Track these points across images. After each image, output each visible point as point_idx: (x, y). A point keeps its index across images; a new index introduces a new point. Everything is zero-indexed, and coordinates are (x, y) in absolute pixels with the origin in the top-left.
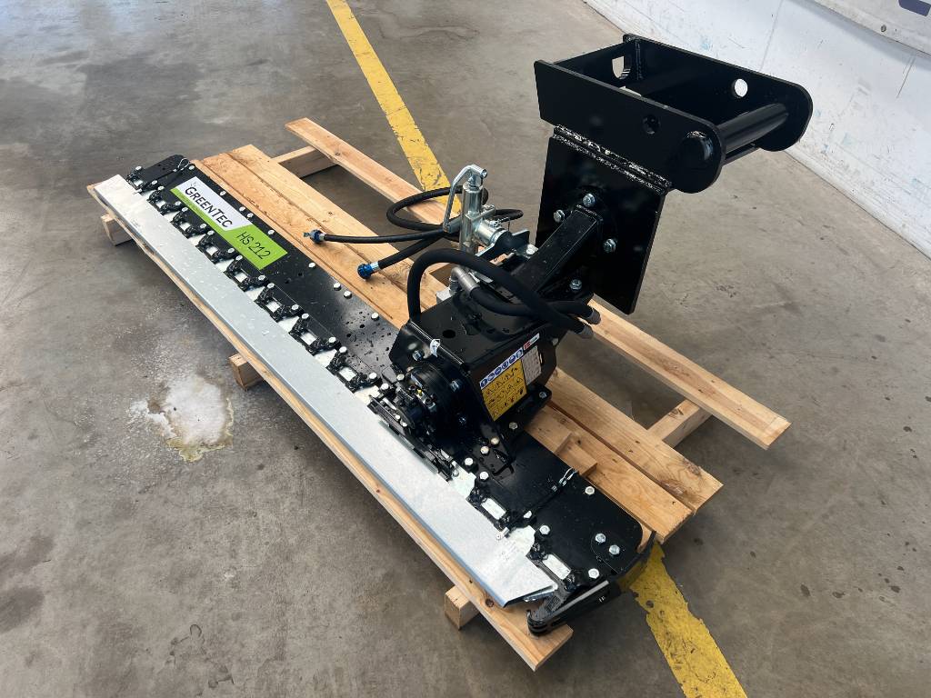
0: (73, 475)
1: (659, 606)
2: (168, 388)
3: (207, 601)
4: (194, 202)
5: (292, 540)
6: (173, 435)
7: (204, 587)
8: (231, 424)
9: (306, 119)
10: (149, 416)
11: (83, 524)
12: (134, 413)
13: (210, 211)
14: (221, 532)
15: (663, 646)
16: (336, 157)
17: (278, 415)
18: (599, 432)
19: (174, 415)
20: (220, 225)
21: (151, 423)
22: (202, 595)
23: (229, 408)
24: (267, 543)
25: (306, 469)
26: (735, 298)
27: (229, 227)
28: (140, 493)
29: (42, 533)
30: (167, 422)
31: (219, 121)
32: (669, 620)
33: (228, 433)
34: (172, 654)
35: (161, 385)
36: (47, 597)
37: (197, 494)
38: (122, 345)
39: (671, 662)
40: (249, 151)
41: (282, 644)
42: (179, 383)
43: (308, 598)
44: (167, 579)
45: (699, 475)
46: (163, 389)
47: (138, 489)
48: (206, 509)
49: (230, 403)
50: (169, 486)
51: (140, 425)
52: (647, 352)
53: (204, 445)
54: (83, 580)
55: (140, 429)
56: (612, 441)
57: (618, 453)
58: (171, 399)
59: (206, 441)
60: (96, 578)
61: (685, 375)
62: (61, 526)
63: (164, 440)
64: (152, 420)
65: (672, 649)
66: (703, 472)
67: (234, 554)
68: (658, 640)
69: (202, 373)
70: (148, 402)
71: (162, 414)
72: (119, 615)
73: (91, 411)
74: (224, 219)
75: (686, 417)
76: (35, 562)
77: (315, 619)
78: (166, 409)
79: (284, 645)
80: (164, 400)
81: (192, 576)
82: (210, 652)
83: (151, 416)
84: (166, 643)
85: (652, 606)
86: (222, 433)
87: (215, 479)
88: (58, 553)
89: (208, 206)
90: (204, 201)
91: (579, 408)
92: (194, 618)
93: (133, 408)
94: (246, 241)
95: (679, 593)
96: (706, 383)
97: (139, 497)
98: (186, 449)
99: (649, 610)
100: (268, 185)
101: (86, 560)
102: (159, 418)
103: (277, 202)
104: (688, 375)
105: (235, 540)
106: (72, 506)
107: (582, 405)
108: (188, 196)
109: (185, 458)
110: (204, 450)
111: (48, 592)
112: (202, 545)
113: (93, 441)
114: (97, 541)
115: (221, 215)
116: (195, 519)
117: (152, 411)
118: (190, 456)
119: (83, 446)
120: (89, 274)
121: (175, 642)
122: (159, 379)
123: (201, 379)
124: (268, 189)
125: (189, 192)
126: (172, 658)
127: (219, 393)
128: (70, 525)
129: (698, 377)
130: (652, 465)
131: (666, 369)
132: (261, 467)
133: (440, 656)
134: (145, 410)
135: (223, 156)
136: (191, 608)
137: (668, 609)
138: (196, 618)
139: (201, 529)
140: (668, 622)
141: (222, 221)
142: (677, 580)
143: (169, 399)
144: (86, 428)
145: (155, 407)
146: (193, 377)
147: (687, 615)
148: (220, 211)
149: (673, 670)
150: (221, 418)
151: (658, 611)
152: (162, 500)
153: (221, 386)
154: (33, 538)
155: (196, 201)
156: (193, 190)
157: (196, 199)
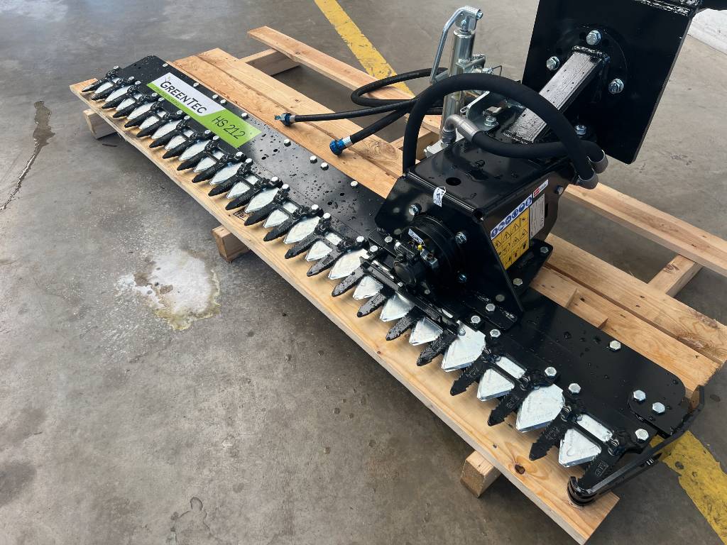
0: (63, 347)
1: (690, 468)
2: (153, 263)
3: (206, 472)
4: (169, 94)
5: (290, 406)
6: (161, 306)
7: (203, 457)
8: (217, 294)
9: (266, 27)
10: (136, 288)
11: (76, 395)
12: (122, 287)
13: (185, 101)
14: (216, 399)
15: (703, 510)
16: (297, 56)
17: (263, 284)
18: (599, 288)
20: (196, 112)
21: (139, 296)
22: (201, 465)
23: (215, 278)
24: (264, 410)
25: (296, 335)
26: (691, 166)
27: (204, 113)
28: (131, 362)
29: (33, 405)
30: (154, 293)
31: (186, 37)
32: (704, 482)
33: (215, 302)
34: (173, 530)
35: (147, 260)
36: (39, 471)
37: (188, 361)
38: (108, 225)
39: (716, 528)
40: (217, 53)
41: (289, 518)
42: (163, 258)
43: (312, 466)
44: (163, 449)
45: (716, 327)
46: (149, 263)
47: (129, 359)
48: (198, 378)
49: (215, 275)
50: (159, 355)
51: (127, 297)
52: (629, 211)
53: (192, 314)
54: (76, 453)
55: (128, 301)
56: (616, 297)
57: (624, 308)
58: (157, 275)
59: (194, 311)
60: (89, 449)
61: (674, 231)
62: (52, 398)
63: (153, 311)
64: (139, 293)
65: (714, 514)
66: (720, 325)
67: (230, 422)
68: (697, 504)
69: (185, 247)
70: (135, 275)
71: (149, 286)
72: (114, 489)
73: (79, 285)
74: (199, 107)
75: (682, 272)
76: (26, 435)
77: (322, 488)
78: (152, 282)
79: (292, 518)
80: (150, 273)
81: (189, 445)
82: (213, 527)
83: (139, 288)
84: (165, 519)
85: (682, 467)
86: (210, 303)
87: (206, 347)
88: (49, 424)
89: (183, 96)
90: (178, 93)
91: (574, 266)
92: (193, 491)
93: (121, 282)
94: (220, 124)
95: (708, 453)
96: (697, 238)
97: (131, 366)
98: (175, 318)
99: (680, 472)
100: (237, 80)
101: (79, 431)
102: (144, 290)
103: (246, 93)
104: (677, 231)
105: (231, 408)
106: (62, 377)
107: (574, 263)
108: (163, 89)
109: (174, 327)
110: (191, 319)
111: (40, 466)
112: (197, 413)
113: (82, 314)
114: (88, 412)
116: (188, 387)
117: (139, 284)
118: (179, 326)
119: (72, 319)
120: (74, 164)
121: (175, 517)
122: (145, 254)
123: (185, 253)
124: (237, 83)
125: (163, 85)
126: (173, 535)
127: (203, 265)
128: (61, 395)
129: (688, 233)
130: (664, 319)
131: (653, 226)
132: (251, 334)
133: (462, 527)
134: (132, 283)
135: (193, 58)
136: (190, 480)
137: (700, 471)
138: (196, 491)
139: (195, 397)
140: (702, 484)
141: (197, 108)
142: (703, 438)
143: (155, 273)
144: (75, 301)
145: (142, 280)
146: (177, 252)
147: (722, 477)
148: (195, 100)
149: (722, 537)
150: (207, 289)
151: (690, 473)
152: (153, 369)
153: (204, 258)
154: (24, 411)
155: (172, 93)
156: (168, 84)
157: (171, 91)
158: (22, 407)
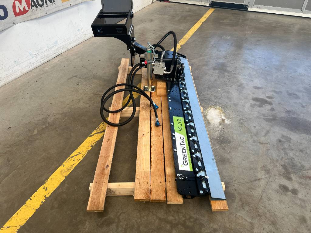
2: (219, 123)
3: (224, 88)
4: (187, 157)
5: (207, 89)
6: (222, 113)
10: (226, 119)
13: (184, 147)
14: (218, 94)
19: (220, 117)
21: (226, 117)
24: (211, 90)
27: (182, 136)
30: (222, 116)
33: (209, 108)
35: (220, 125)
42: (216, 123)
44: (230, 93)
46: (220, 124)
48: (220, 98)
50: (226, 105)
51: (228, 118)
53: (215, 108)
58: (219, 120)
73: (240, 127)
74: (182, 140)
76: (253, 104)
78: (221, 119)
80: (221, 121)
83: (225, 119)
87: (216, 102)
88: (249, 104)
89: (184, 150)
90: (184, 154)
92: (227, 88)
93: (229, 122)
97: (232, 105)
98: (220, 109)
102: (224, 118)
106: (246, 110)
108: (188, 161)
109: (220, 108)
111: (251, 99)
113: (240, 120)
114: (241, 103)
115: (182, 143)
116: (222, 98)
117: (225, 120)
122: (220, 126)
123: (210, 122)
125: (186, 164)
127: (207, 116)
132: (206, 100)
141: (183, 140)
143: (220, 120)
144: (242, 123)
145: (223, 120)
148: (181, 144)
150: (209, 111)
154: (254, 108)
155: (186, 156)
156: (184, 163)
157: (186, 157)
158: (254, 109)
